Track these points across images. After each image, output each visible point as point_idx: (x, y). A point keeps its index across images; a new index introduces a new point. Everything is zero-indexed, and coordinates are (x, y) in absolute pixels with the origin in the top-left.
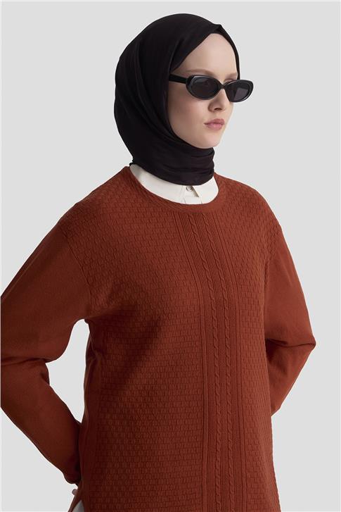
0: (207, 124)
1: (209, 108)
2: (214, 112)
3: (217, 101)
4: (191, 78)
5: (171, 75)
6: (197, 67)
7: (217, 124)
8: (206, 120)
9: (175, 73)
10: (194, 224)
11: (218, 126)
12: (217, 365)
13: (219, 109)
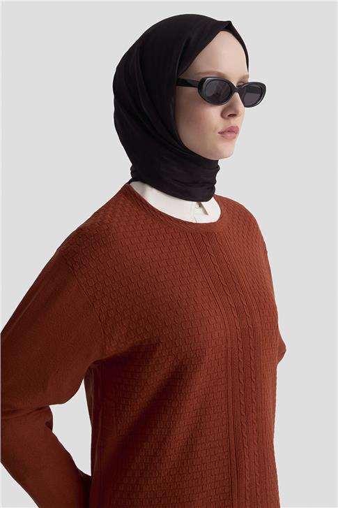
0: (221, 133)
1: (222, 115)
2: (227, 119)
3: (231, 106)
4: (203, 80)
5: (179, 79)
6: (208, 69)
7: (232, 132)
8: (220, 129)
9: (183, 77)
10: (209, 245)
11: (233, 134)
12: (243, 403)
13: (234, 115)
